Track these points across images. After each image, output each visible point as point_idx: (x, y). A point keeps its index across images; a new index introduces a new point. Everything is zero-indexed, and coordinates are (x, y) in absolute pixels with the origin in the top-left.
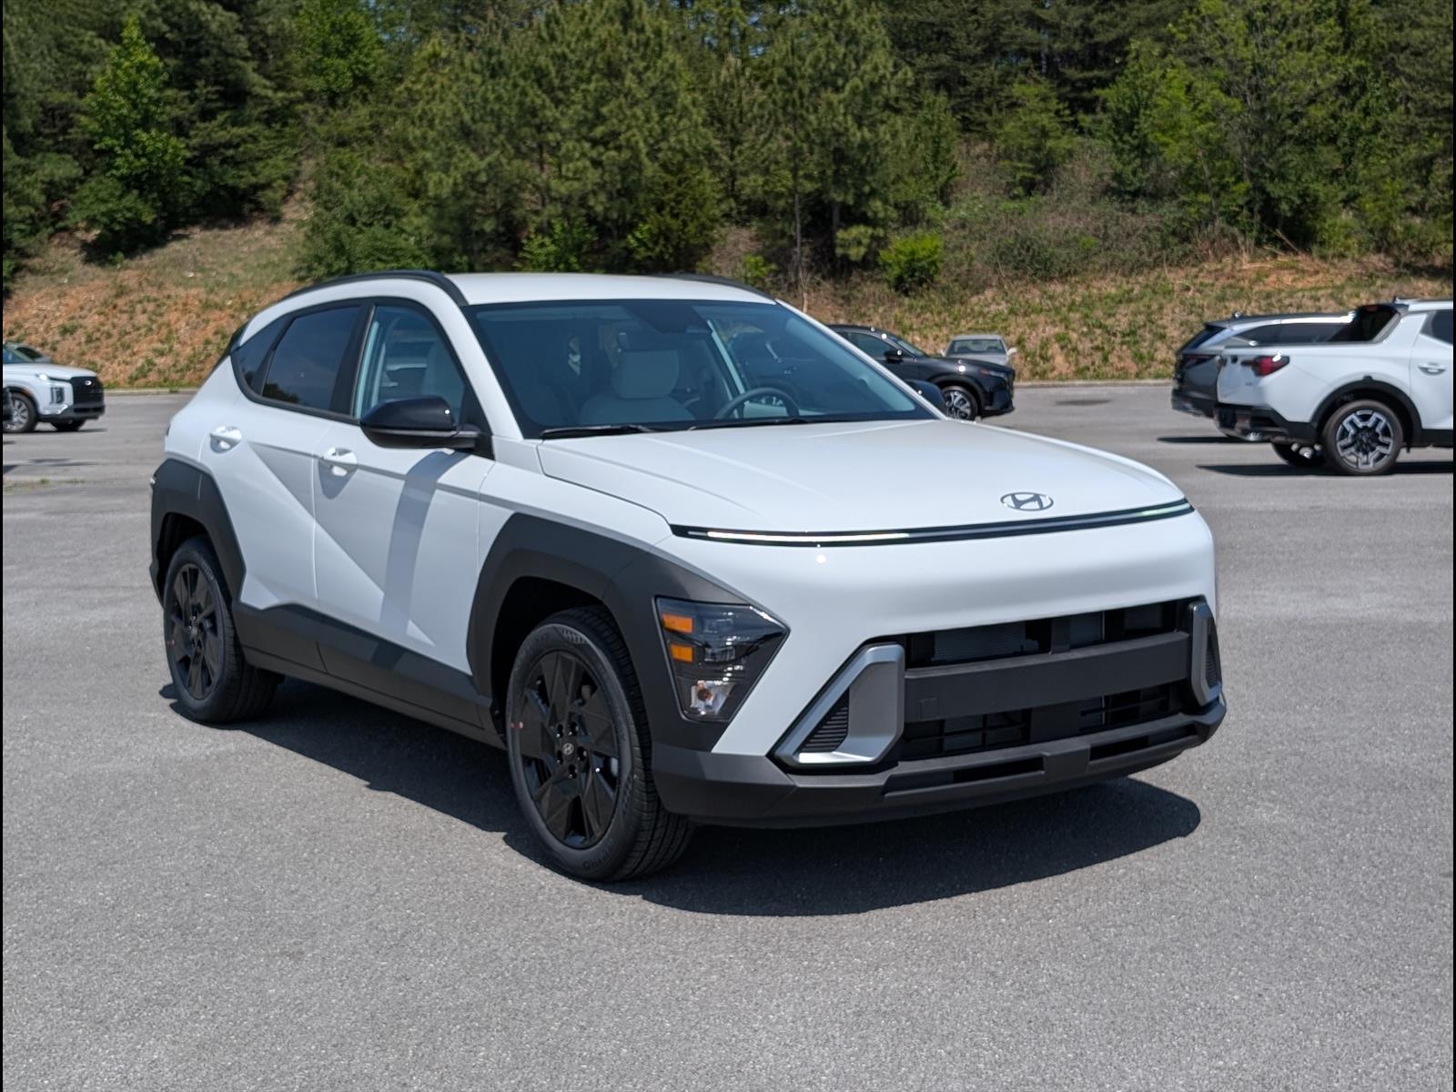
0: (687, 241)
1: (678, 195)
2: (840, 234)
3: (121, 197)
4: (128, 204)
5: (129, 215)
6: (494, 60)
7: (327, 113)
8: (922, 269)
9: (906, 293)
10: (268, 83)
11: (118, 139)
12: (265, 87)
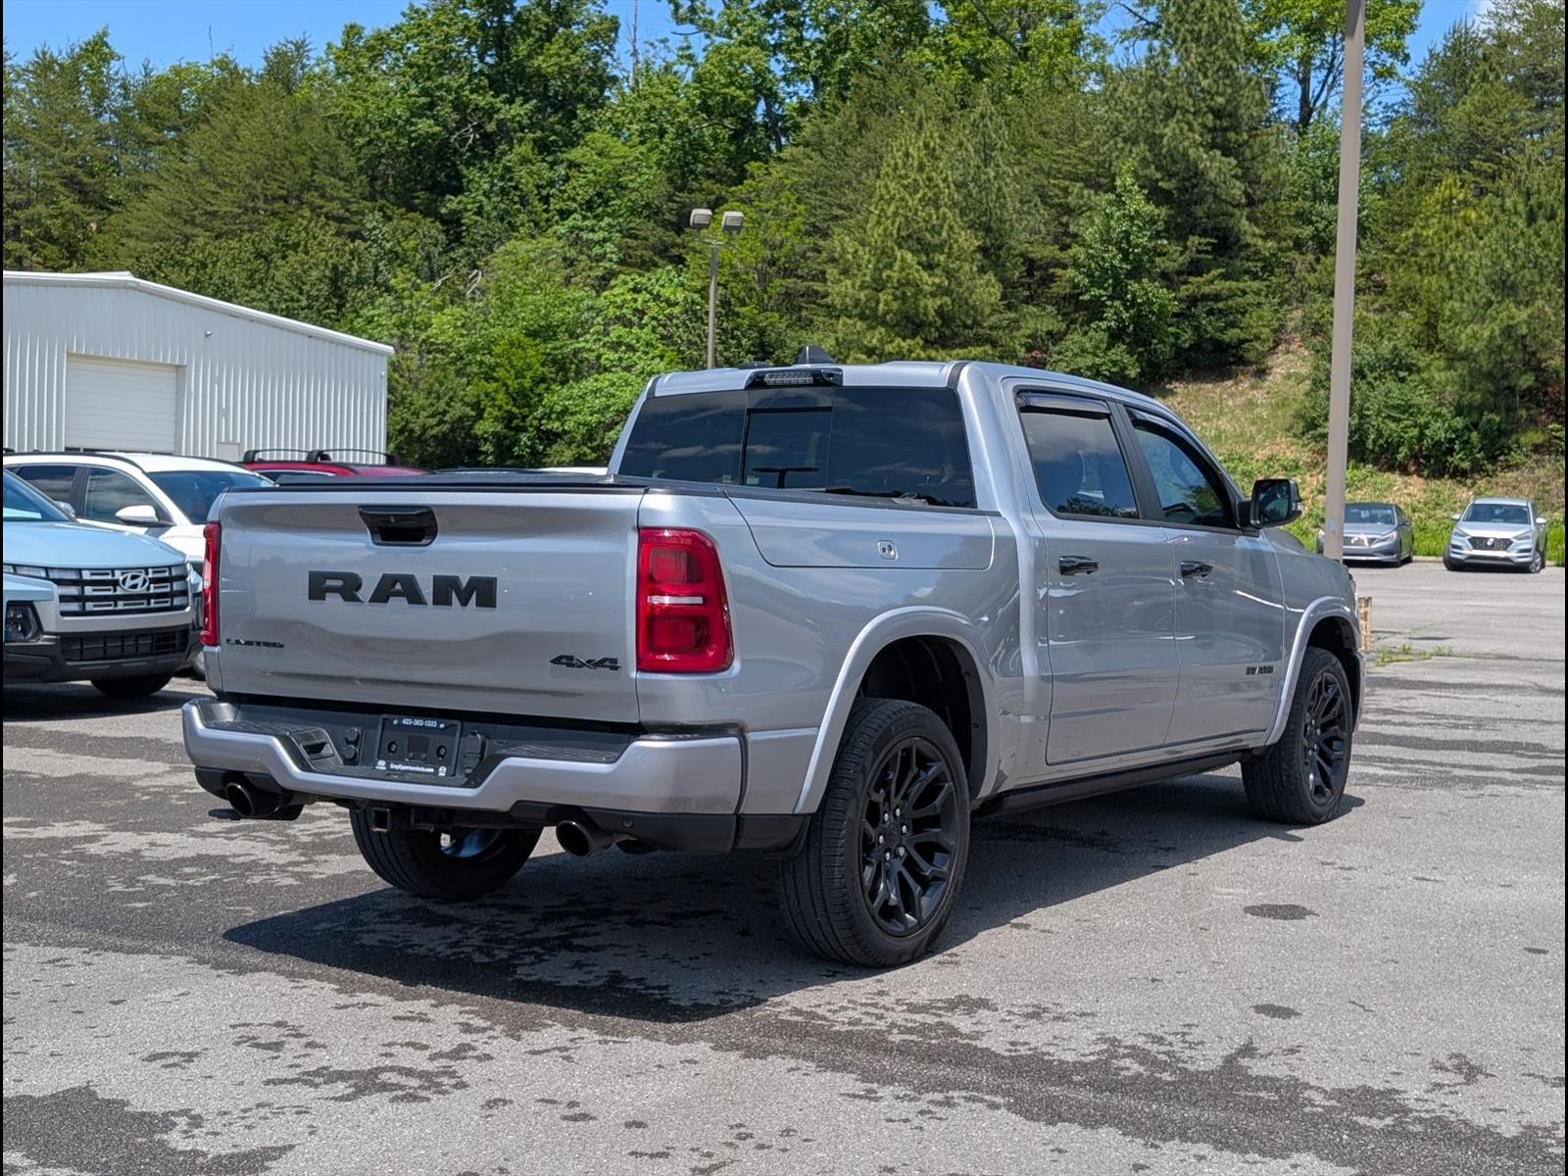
3: (1108, 348)
4: (1114, 357)
5: (1114, 370)
6: (1532, 201)
7: (1318, 260)
10: (1257, 231)
11: (1106, 289)
12: (1254, 235)
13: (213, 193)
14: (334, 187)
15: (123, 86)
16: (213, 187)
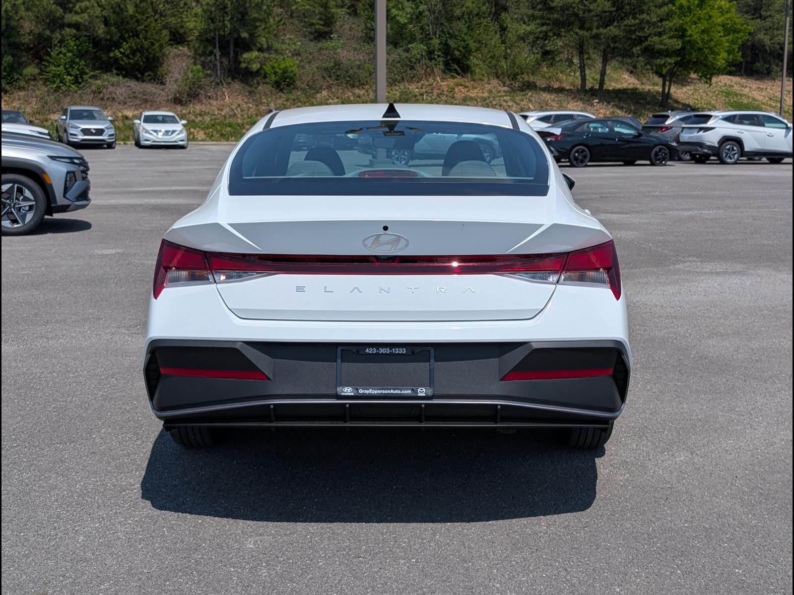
0: (154, 55)
1: (146, 27)
2: (245, 55)
8: (291, 78)
9: (281, 90)
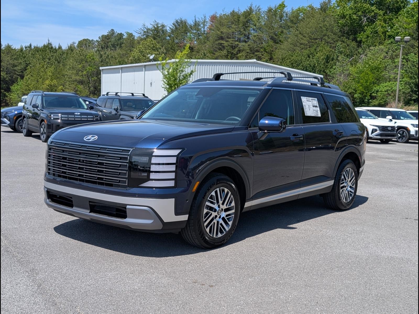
13: (301, 38)
14: (331, 35)
15: (286, 14)
16: (302, 37)
